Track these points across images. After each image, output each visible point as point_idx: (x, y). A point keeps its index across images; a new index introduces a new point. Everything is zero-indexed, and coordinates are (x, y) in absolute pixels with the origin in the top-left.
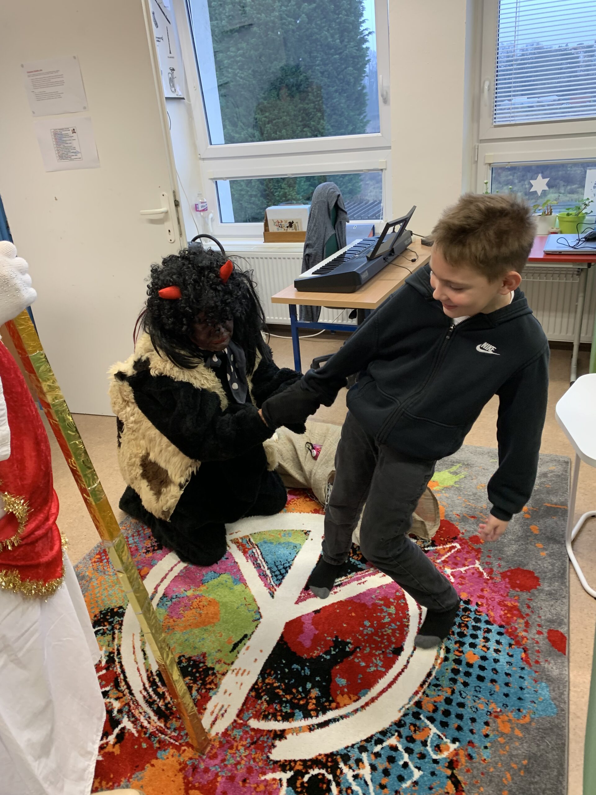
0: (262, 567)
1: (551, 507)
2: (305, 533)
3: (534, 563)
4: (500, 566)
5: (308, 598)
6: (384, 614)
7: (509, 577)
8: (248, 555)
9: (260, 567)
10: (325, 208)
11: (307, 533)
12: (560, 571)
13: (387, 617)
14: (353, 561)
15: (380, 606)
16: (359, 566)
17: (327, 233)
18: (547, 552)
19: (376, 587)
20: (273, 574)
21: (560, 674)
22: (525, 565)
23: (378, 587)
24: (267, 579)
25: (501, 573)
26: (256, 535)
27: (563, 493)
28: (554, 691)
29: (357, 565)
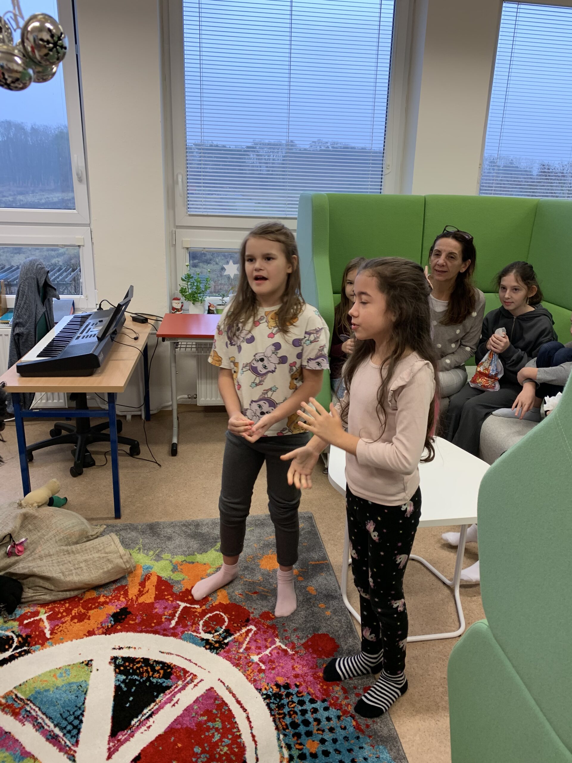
0: (46, 727)
1: (316, 564)
2: (87, 665)
3: (324, 625)
4: (298, 638)
5: (119, 746)
6: (212, 732)
7: (310, 646)
8: (21, 717)
9: (43, 727)
10: (34, 285)
11: (88, 663)
12: (348, 626)
13: (216, 733)
14: (154, 681)
15: (205, 724)
16: (164, 685)
17: (38, 311)
18: (330, 610)
19: (192, 702)
20: (65, 731)
21: (389, 731)
22: (318, 630)
23: (194, 702)
24: (59, 741)
25: (302, 645)
26: (23, 686)
27: (320, 548)
28: (391, 750)
29: (161, 684)
